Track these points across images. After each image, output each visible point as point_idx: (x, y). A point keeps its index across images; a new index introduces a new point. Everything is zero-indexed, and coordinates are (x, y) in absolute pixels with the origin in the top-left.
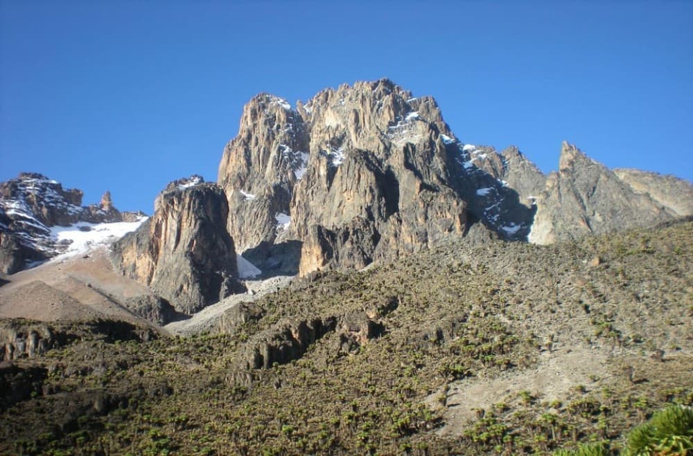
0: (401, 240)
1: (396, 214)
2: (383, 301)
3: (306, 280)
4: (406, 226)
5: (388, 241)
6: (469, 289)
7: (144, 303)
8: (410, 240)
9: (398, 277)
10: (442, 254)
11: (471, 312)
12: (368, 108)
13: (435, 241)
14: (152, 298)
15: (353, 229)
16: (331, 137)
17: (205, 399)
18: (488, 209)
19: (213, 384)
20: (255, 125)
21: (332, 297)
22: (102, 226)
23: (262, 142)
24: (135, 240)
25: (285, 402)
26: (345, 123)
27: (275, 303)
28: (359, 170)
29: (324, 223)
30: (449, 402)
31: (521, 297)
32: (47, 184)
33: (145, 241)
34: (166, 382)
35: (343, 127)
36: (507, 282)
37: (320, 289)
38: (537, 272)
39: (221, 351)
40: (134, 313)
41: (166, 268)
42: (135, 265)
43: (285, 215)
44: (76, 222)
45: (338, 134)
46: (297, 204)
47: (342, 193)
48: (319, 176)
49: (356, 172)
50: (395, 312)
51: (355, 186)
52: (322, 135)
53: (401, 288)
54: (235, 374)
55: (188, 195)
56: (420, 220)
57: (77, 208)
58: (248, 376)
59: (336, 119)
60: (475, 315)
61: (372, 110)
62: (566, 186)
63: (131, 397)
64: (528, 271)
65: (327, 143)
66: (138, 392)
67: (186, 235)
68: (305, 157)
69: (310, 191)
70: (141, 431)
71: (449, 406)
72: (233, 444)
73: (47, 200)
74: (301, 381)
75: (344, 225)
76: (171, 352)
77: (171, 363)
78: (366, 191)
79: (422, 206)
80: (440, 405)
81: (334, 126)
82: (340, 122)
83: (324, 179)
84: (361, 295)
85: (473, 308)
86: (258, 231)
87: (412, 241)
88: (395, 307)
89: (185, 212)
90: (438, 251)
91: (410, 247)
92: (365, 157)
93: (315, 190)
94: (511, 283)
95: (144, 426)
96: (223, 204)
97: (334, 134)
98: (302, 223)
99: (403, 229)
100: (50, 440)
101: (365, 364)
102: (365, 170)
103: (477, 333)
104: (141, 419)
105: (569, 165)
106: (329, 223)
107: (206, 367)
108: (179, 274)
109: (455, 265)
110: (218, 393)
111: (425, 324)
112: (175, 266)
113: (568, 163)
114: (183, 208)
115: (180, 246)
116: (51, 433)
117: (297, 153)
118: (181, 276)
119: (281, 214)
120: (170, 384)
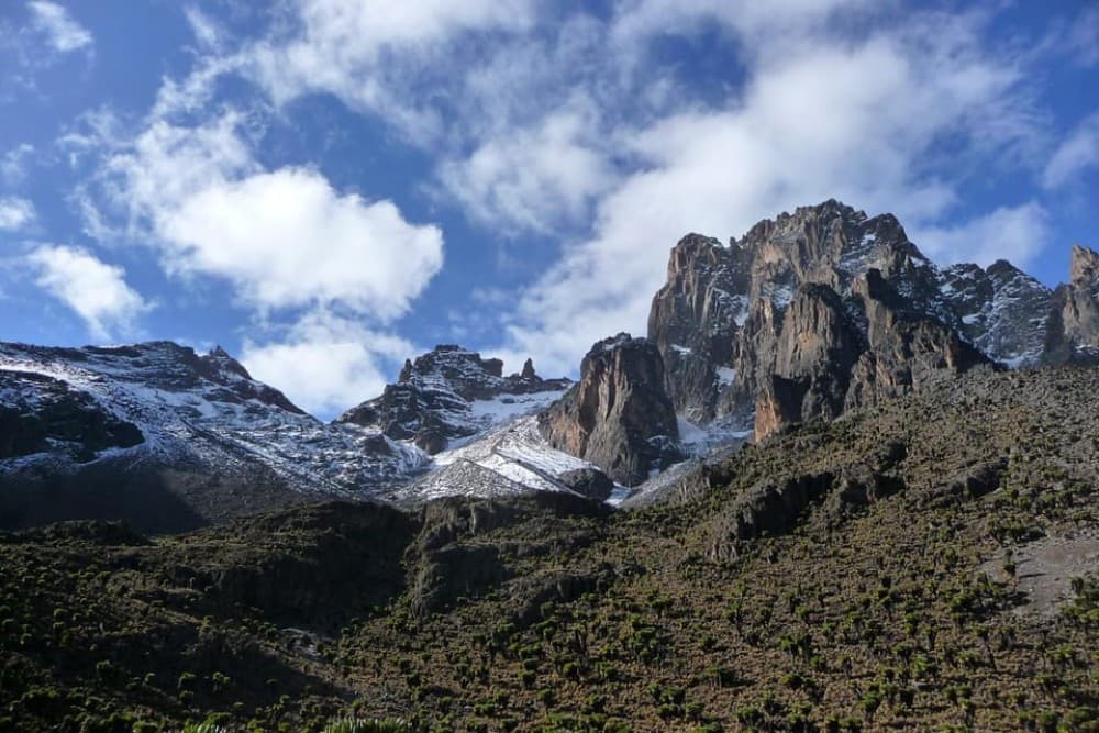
0: (878, 382)
1: (866, 353)
2: (885, 451)
3: (777, 434)
4: (882, 366)
5: (860, 386)
6: (997, 428)
7: (580, 478)
8: (889, 383)
9: (897, 422)
10: (949, 390)
11: (1010, 456)
12: (814, 236)
13: (922, 381)
14: (588, 472)
15: (816, 376)
16: (774, 273)
17: (685, 579)
18: (978, 339)
19: (692, 560)
20: (684, 271)
21: (813, 452)
22: (526, 396)
23: (694, 289)
24: (563, 408)
25: (787, 578)
26: (789, 257)
27: (743, 463)
28: (815, 307)
29: (778, 371)
30: (1019, 572)
31: (1075, 433)
32: (465, 356)
33: (574, 409)
34: (634, 559)
35: (786, 261)
36: (1050, 415)
37: (797, 444)
38: (1091, 400)
39: (690, 521)
40: (574, 488)
41: (600, 438)
42: (565, 437)
43: (728, 369)
44: (498, 394)
45: (781, 271)
46: (741, 354)
47: (796, 335)
48: (765, 320)
49: (811, 309)
50: (904, 463)
51: (811, 325)
52: (762, 273)
53: (903, 433)
54: (717, 548)
55: (618, 353)
56: (900, 358)
57: (498, 379)
58: (733, 549)
59: (778, 253)
60: (1016, 459)
61: (819, 238)
62: (1085, 299)
63: (597, 577)
64: (1077, 400)
65: (769, 281)
66: (604, 572)
67: (620, 398)
68: (744, 300)
69: (755, 338)
70: (618, 619)
71: (1021, 577)
72: (735, 632)
73: (465, 372)
74: (802, 553)
75: (803, 371)
76: (632, 526)
77: (635, 537)
78: (825, 330)
79: (900, 339)
80: (1006, 576)
81: (775, 261)
82: (782, 256)
83: (770, 323)
84: (853, 446)
85: (1012, 451)
86: (698, 390)
87: (892, 382)
88: (904, 456)
89: (616, 374)
90: (941, 388)
91: (891, 391)
92: (820, 292)
93: (761, 336)
94: (1058, 418)
95: (620, 612)
96: (657, 361)
97: (777, 271)
98: (749, 376)
99: (878, 369)
100: (511, 631)
101: (879, 529)
102: (821, 304)
103: (1027, 481)
104: (616, 605)
105: (1084, 273)
106: (785, 370)
107: (678, 540)
108: (615, 444)
109: (971, 400)
110: (700, 570)
111: (950, 475)
112: (610, 434)
113: (1082, 271)
114: (614, 368)
115: (613, 412)
116: (512, 624)
117: (735, 297)
118: (618, 445)
119: (723, 368)
120: (639, 563)
